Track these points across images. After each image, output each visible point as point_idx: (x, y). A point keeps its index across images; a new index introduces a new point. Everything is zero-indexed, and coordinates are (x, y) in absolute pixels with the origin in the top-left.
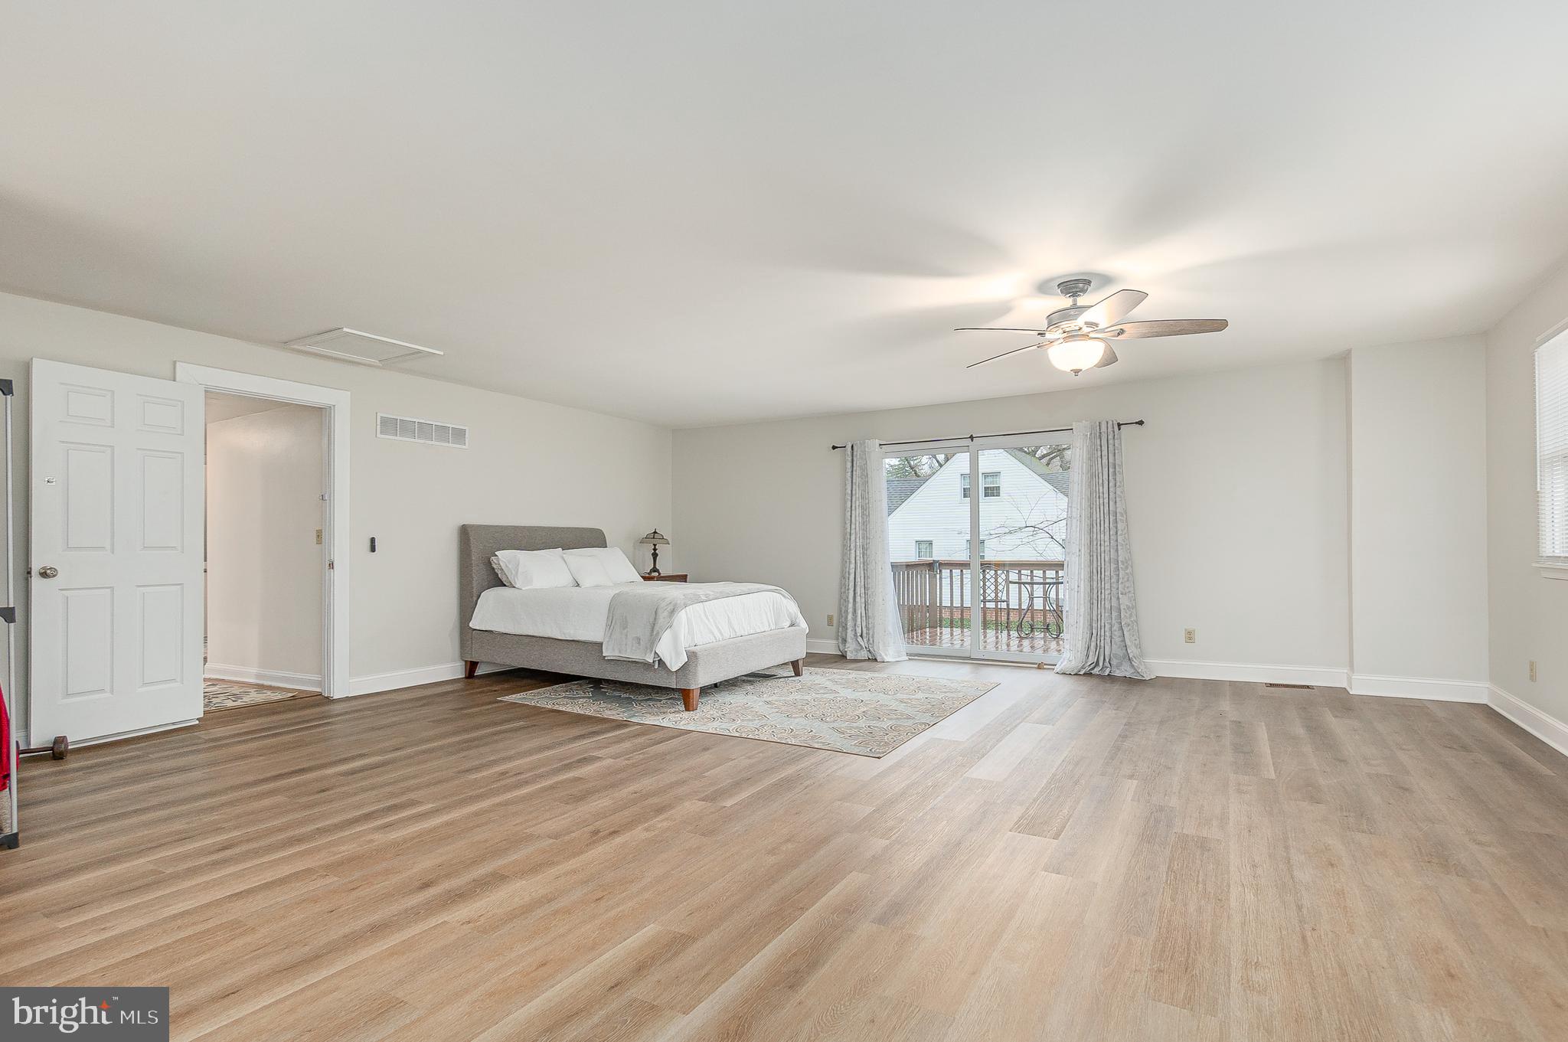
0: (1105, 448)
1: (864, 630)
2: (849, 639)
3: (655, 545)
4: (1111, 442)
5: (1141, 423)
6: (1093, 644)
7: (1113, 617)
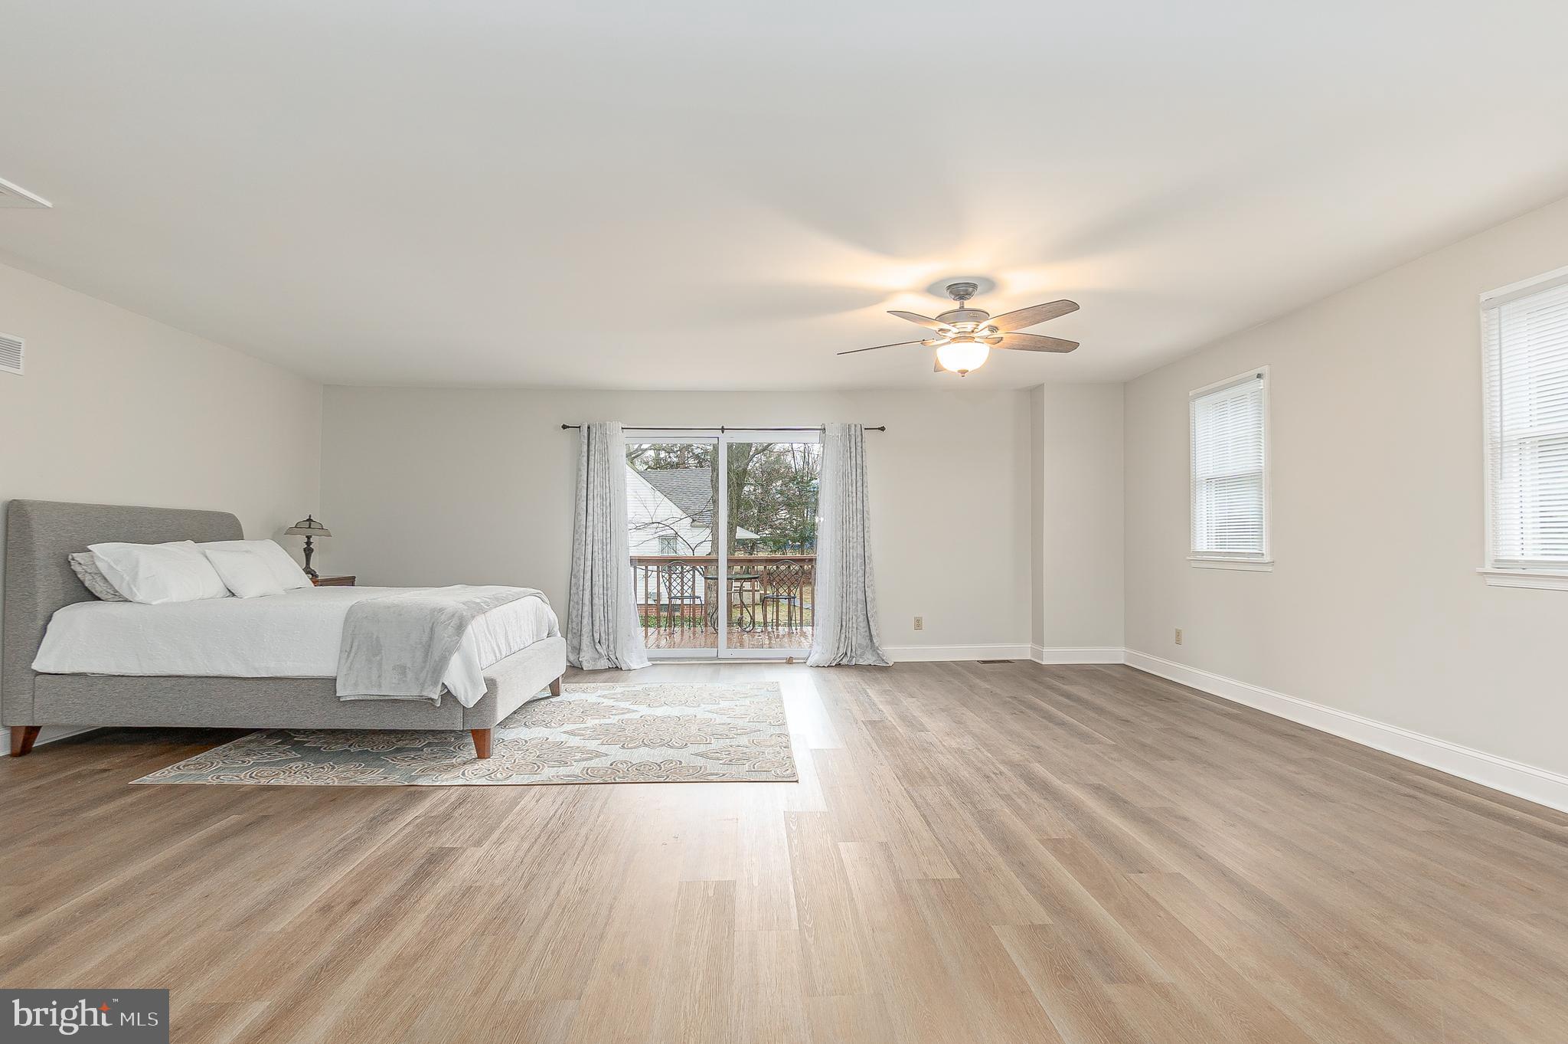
0: (853, 449)
1: (603, 635)
2: (584, 647)
3: (309, 537)
4: (859, 444)
5: (882, 429)
6: (843, 636)
7: (859, 609)
